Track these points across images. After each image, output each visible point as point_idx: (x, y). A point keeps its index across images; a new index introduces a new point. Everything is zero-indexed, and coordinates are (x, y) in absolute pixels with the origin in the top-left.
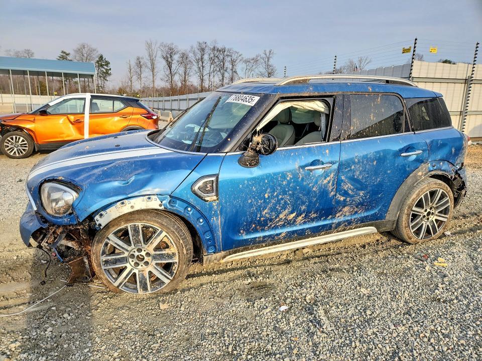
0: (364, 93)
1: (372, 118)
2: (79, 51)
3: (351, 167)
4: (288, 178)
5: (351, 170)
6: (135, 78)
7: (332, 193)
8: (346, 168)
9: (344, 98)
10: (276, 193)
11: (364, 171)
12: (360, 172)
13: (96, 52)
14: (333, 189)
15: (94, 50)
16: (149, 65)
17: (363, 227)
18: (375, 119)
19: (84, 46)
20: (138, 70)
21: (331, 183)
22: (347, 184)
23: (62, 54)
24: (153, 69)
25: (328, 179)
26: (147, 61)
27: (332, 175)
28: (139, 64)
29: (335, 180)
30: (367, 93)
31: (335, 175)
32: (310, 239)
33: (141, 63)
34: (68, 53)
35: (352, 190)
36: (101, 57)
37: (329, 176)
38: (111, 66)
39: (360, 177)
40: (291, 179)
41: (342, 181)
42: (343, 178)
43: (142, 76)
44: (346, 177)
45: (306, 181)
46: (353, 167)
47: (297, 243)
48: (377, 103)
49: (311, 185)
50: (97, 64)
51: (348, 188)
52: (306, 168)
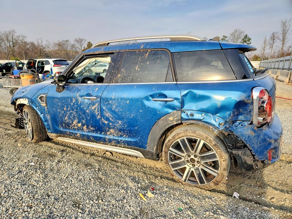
0: (135, 50)
1: (137, 69)
2: (233, 35)
3: (109, 102)
4: (73, 102)
5: (109, 104)
6: (268, 47)
7: (98, 117)
8: (106, 102)
9: (118, 54)
10: (69, 109)
11: (119, 106)
12: (116, 107)
13: (243, 33)
14: (99, 114)
15: (243, 32)
16: (281, 38)
17: (130, 149)
18: (139, 69)
19: (236, 31)
20: (272, 42)
21: (96, 109)
22: (107, 113)
23: (223, 37)
24: (284, 40)
25: (95, 106)
26: (280, 35)
27: (97, 105)
28: (273, 38)
29: (98, 108)
30: (137, 50)
31: (99, 105)
32: (95, 143)
33: (275, 37)
34: (226, 36)
35: (112, 118)
36: (246, 36)
37: (95, 105)
38: (251, 41)
39: (117, 110)
40: (75, 102)
41: (104, 110)
42: (104, 108)
43: (274, 45)
44: (106, 108)
45: (82, 105)
46: (110, 102)
47: (87, 143)
48: (144, 57)
49: (85, 108)
50: (242, 41)
51: (108, 115)
52: (83, 97)
